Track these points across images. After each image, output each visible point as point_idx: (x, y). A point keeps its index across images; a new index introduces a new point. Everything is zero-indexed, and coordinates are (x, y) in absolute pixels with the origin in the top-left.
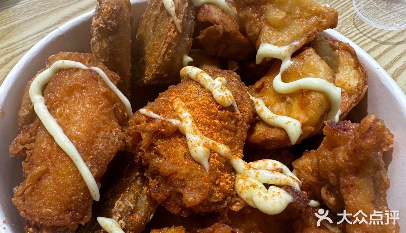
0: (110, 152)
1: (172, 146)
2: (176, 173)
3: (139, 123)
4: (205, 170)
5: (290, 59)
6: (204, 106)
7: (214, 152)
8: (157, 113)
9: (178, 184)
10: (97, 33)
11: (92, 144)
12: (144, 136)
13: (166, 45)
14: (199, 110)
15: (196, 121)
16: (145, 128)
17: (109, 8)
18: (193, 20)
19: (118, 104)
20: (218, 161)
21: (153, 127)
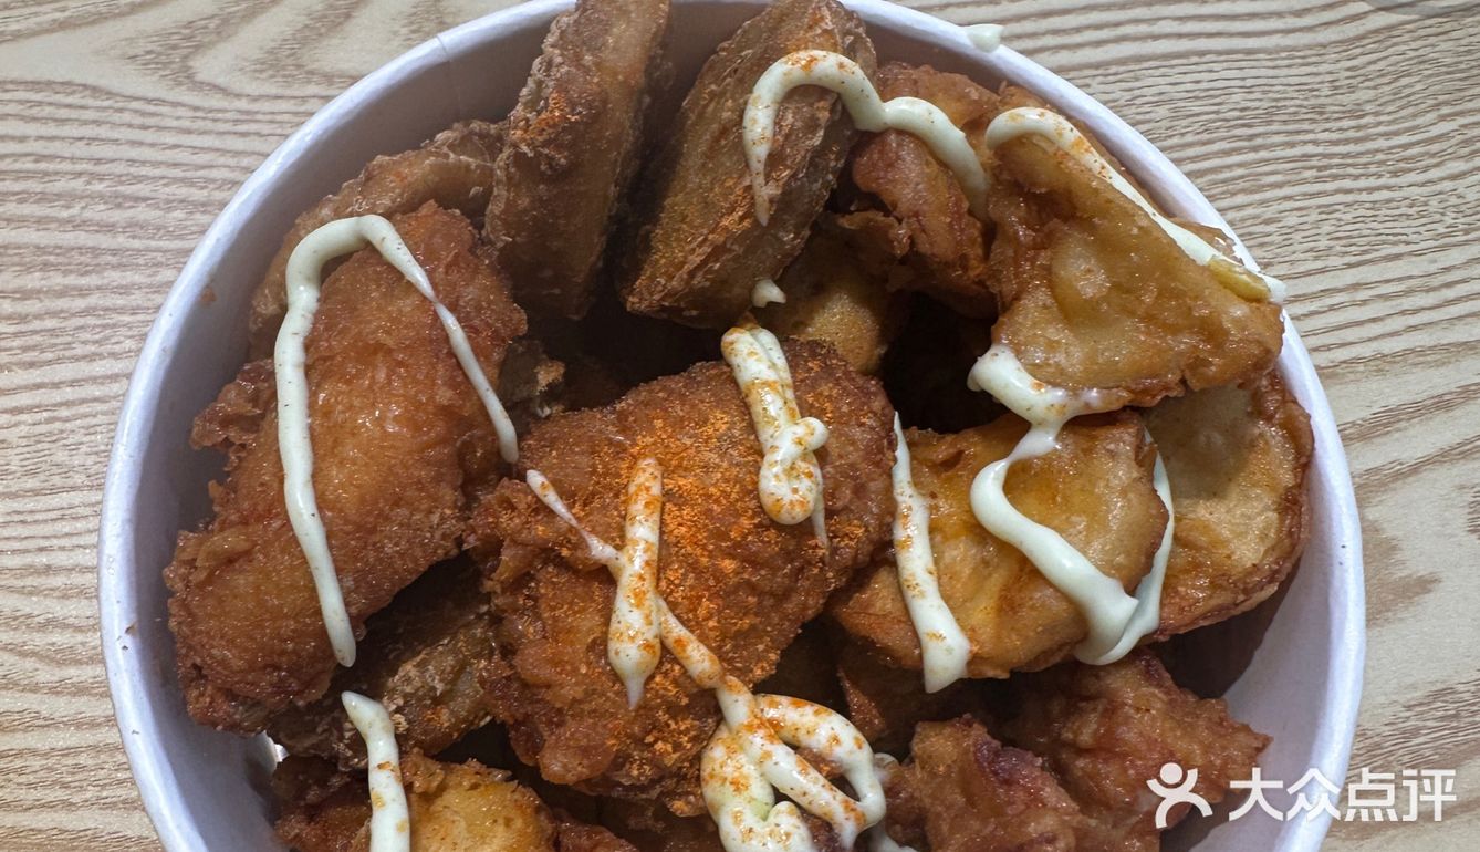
0: (411, 565)
2: (548, 686)
4: (628, 702)
5: (1056, 431)
6: (719, 504)
7: (676, 661)
9: (545, 714)
10: (508, 165)
11: (373, 531)
12: (506, 555)
13: (707, 249)
14: (694, 516)
16: (520, 532)
17: (557, 114)
18: (830, 177)
19: (477, 432)
20: (675, 687)
21: (542, 538)
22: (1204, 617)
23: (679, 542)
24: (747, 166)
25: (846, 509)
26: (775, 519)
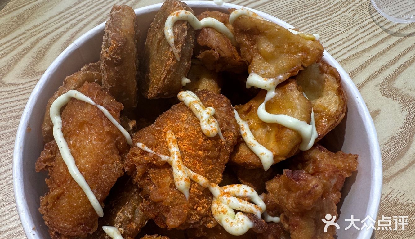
0: (112, 180)
1: (161, 176)
2: (162, 201)
3: (135, 155)
4: (186, 198)
5: (274, 90)
6: (192, 137)
7: (195, 183)
8: (151, 147)
9: (164, 210)
10: (104, 65)
11: (98, 174)
12: (138, 168)
13: (166, 72)
14: (187, 142)
15: (182, 158)
16: (140, 161)
17: (114, 45)
18: (192, 44)
19: (119, 137)
20: (198, 190)
21: (146, 160)
22: (329, 129)
23: (185, 150)
24: (170, 46)
25: (226, 129)
26: (209, 137)
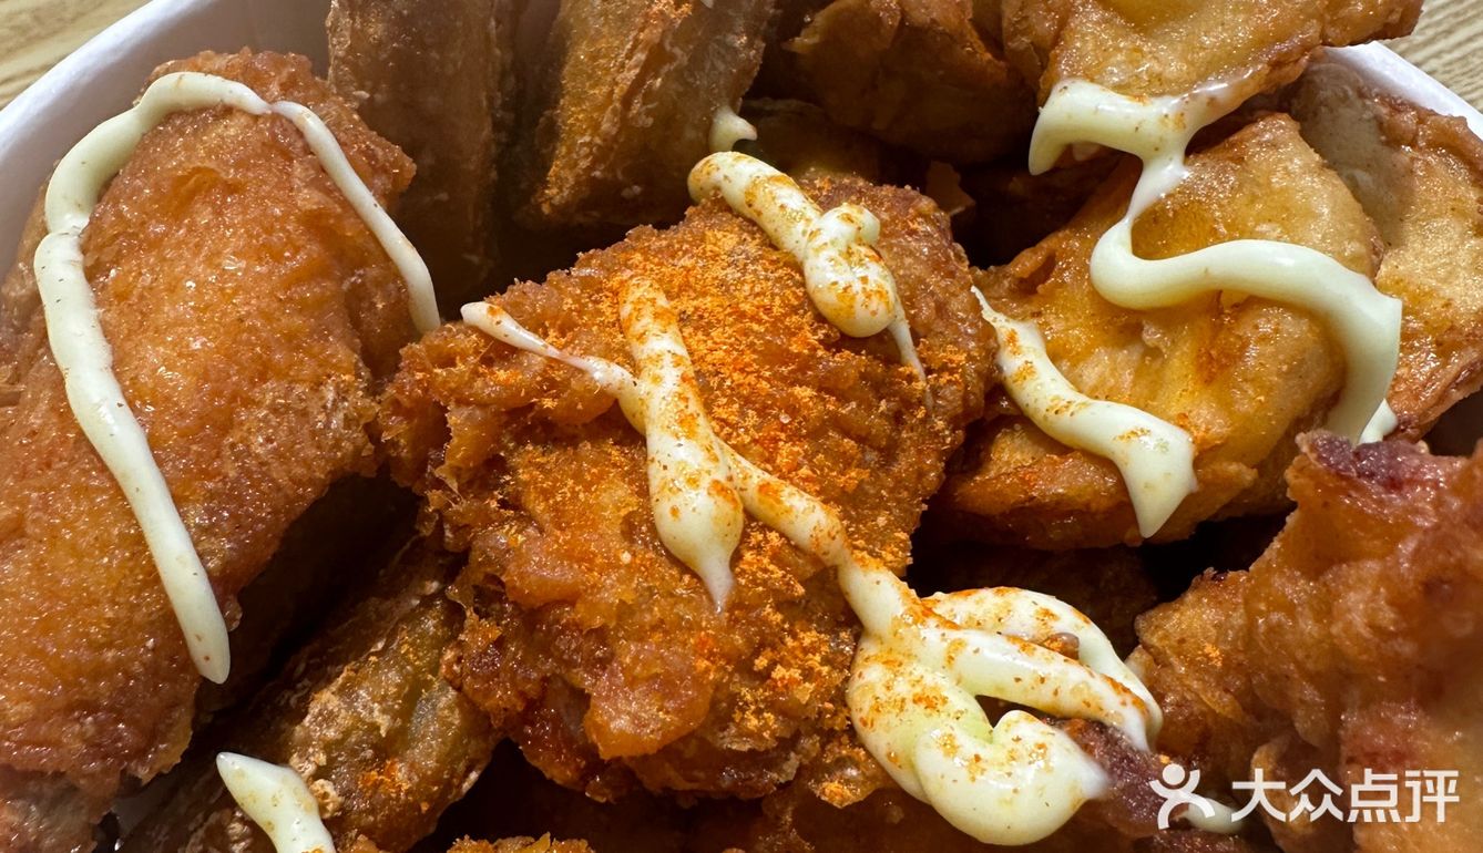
0: (299, 471)
1: (578, 477)
2: (570, 599)
3: (448, 362)
4: (711, 600)
5: (1179, 156)
6: (759, 322)
7: (766, 528)
8: (537, 326)
9: (577, 650)
11: (225, 427)
12: (455, 418)
13: (641, 56)
14: (729, 338)
15: (704, 384)
16: (470, 384)
20: (780, 568)
21: (507, 390)
23: (718, 372)
26: (846, 332)
